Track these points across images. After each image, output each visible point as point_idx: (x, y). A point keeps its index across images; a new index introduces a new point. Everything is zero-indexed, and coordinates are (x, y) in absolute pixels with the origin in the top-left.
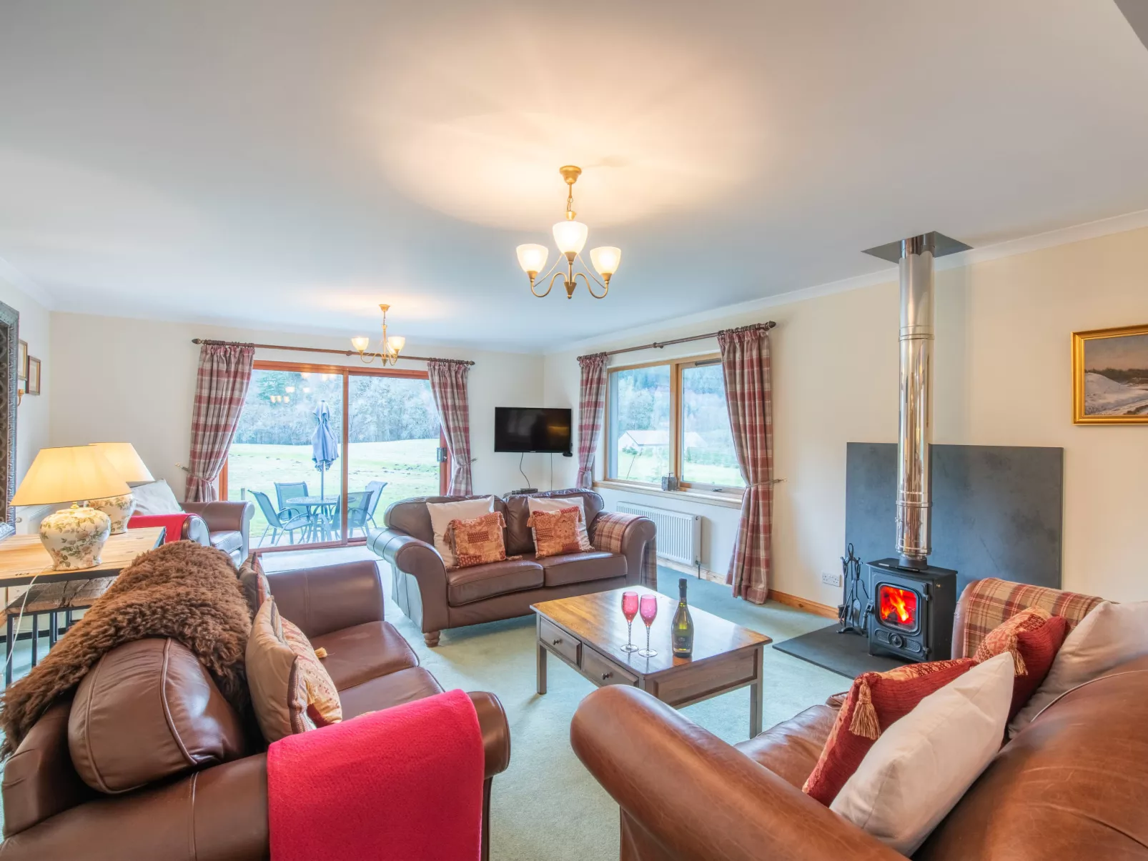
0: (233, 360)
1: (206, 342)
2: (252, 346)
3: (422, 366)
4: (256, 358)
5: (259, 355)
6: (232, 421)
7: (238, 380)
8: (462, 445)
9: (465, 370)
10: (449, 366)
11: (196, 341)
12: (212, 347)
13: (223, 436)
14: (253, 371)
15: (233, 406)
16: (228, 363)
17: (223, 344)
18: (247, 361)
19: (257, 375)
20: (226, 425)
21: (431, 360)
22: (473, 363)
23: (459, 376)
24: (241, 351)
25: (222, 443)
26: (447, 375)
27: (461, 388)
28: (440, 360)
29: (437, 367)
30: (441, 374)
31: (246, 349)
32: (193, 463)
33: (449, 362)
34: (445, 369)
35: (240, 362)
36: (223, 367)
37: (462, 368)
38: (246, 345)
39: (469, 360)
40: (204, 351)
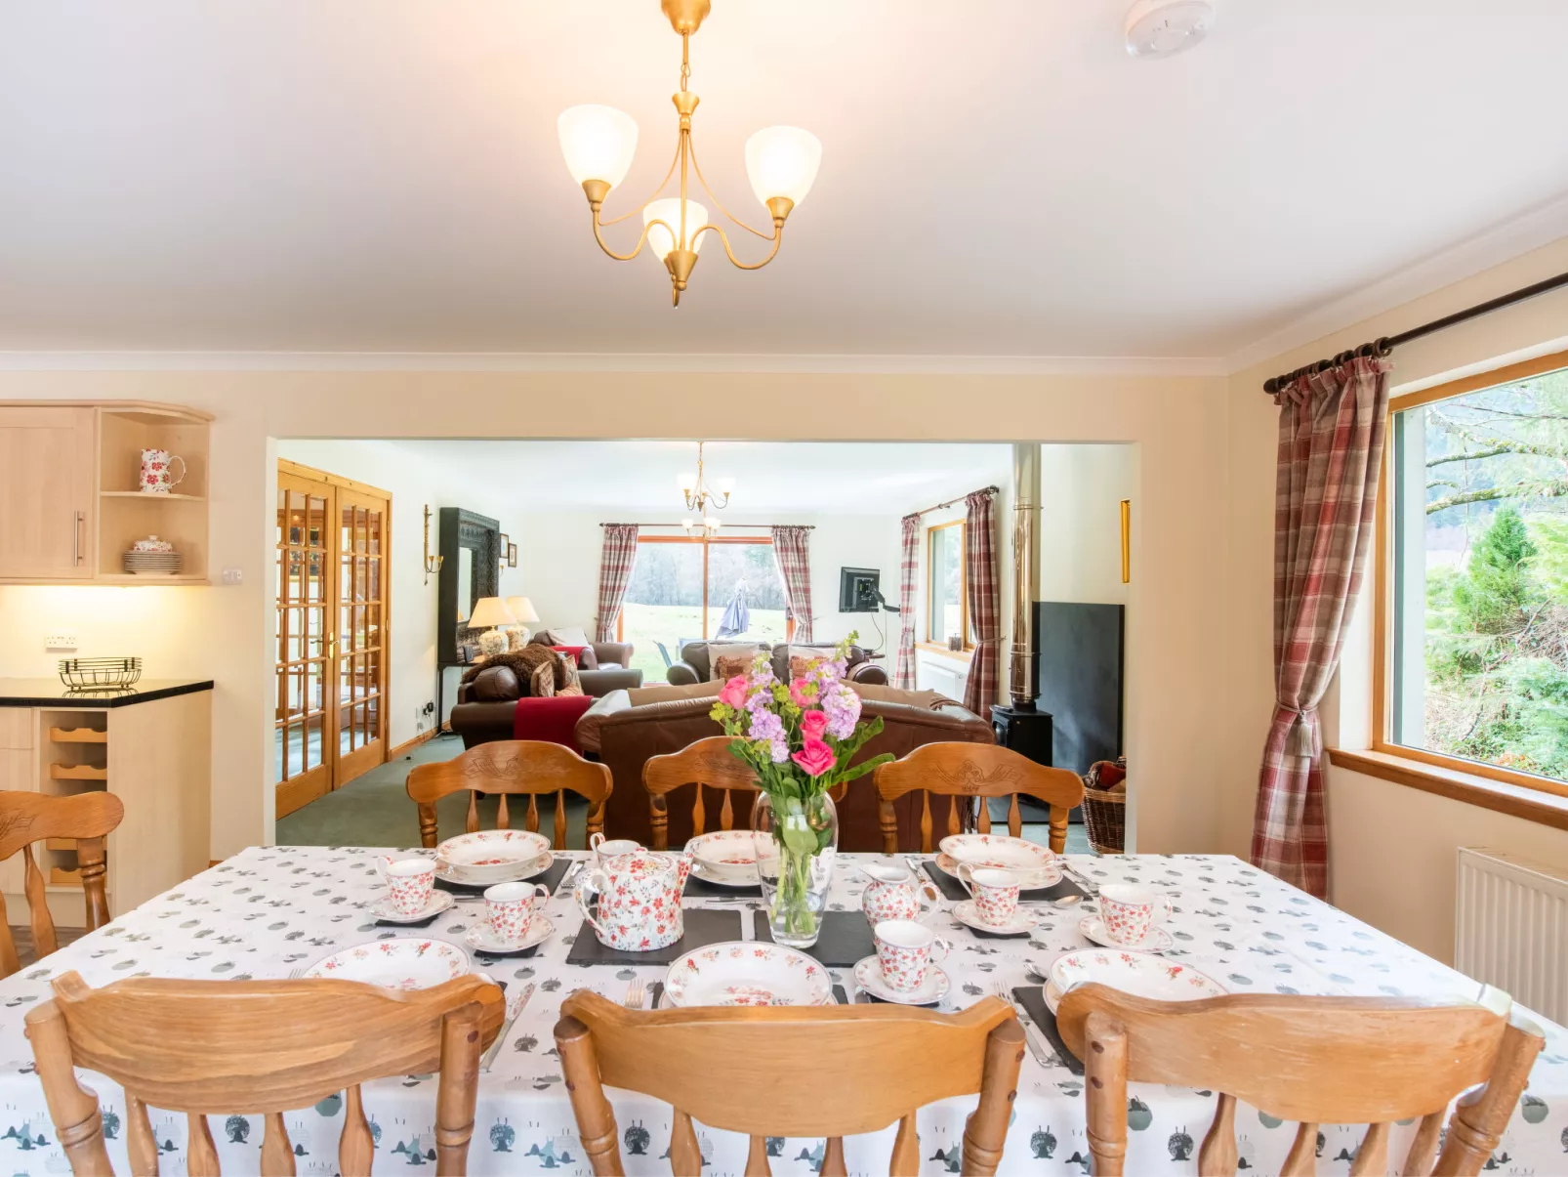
0: (625, 537)
1: (608, 525)
2: (637, 525)
3: (767, 533)
4: (639, 534)
5: (642, 532)
6: (623, 583)
7: (628, 552)
8: (803, 604)
9: (805, 535)
10: (791, 531)
11: (601, 525)
12: (612, 527)
13: (618, 594)
14: (638, 544)
15: (624, 572)
16: (621, 540)
17: (618, 525)
18: (633, 538)
19: (641, 547)
20: (619, 586)
21: (774, 527)
22: (813, 528)
23: (800, 540)
24: (630, 531)
25: (617, 599)
26: (788, 540)
27: (801, 552)
28: (782, 527)
29: (779, 534)
30: (782, 539)
31: (631, 529)
32: (600, 614)
33: (791, 528)
34: (786, 534)
35: (629, 538)
36: (618, 543)
37: (803, 533)
38: (632, 525)
39: (809, 525)
40: (607, 532)
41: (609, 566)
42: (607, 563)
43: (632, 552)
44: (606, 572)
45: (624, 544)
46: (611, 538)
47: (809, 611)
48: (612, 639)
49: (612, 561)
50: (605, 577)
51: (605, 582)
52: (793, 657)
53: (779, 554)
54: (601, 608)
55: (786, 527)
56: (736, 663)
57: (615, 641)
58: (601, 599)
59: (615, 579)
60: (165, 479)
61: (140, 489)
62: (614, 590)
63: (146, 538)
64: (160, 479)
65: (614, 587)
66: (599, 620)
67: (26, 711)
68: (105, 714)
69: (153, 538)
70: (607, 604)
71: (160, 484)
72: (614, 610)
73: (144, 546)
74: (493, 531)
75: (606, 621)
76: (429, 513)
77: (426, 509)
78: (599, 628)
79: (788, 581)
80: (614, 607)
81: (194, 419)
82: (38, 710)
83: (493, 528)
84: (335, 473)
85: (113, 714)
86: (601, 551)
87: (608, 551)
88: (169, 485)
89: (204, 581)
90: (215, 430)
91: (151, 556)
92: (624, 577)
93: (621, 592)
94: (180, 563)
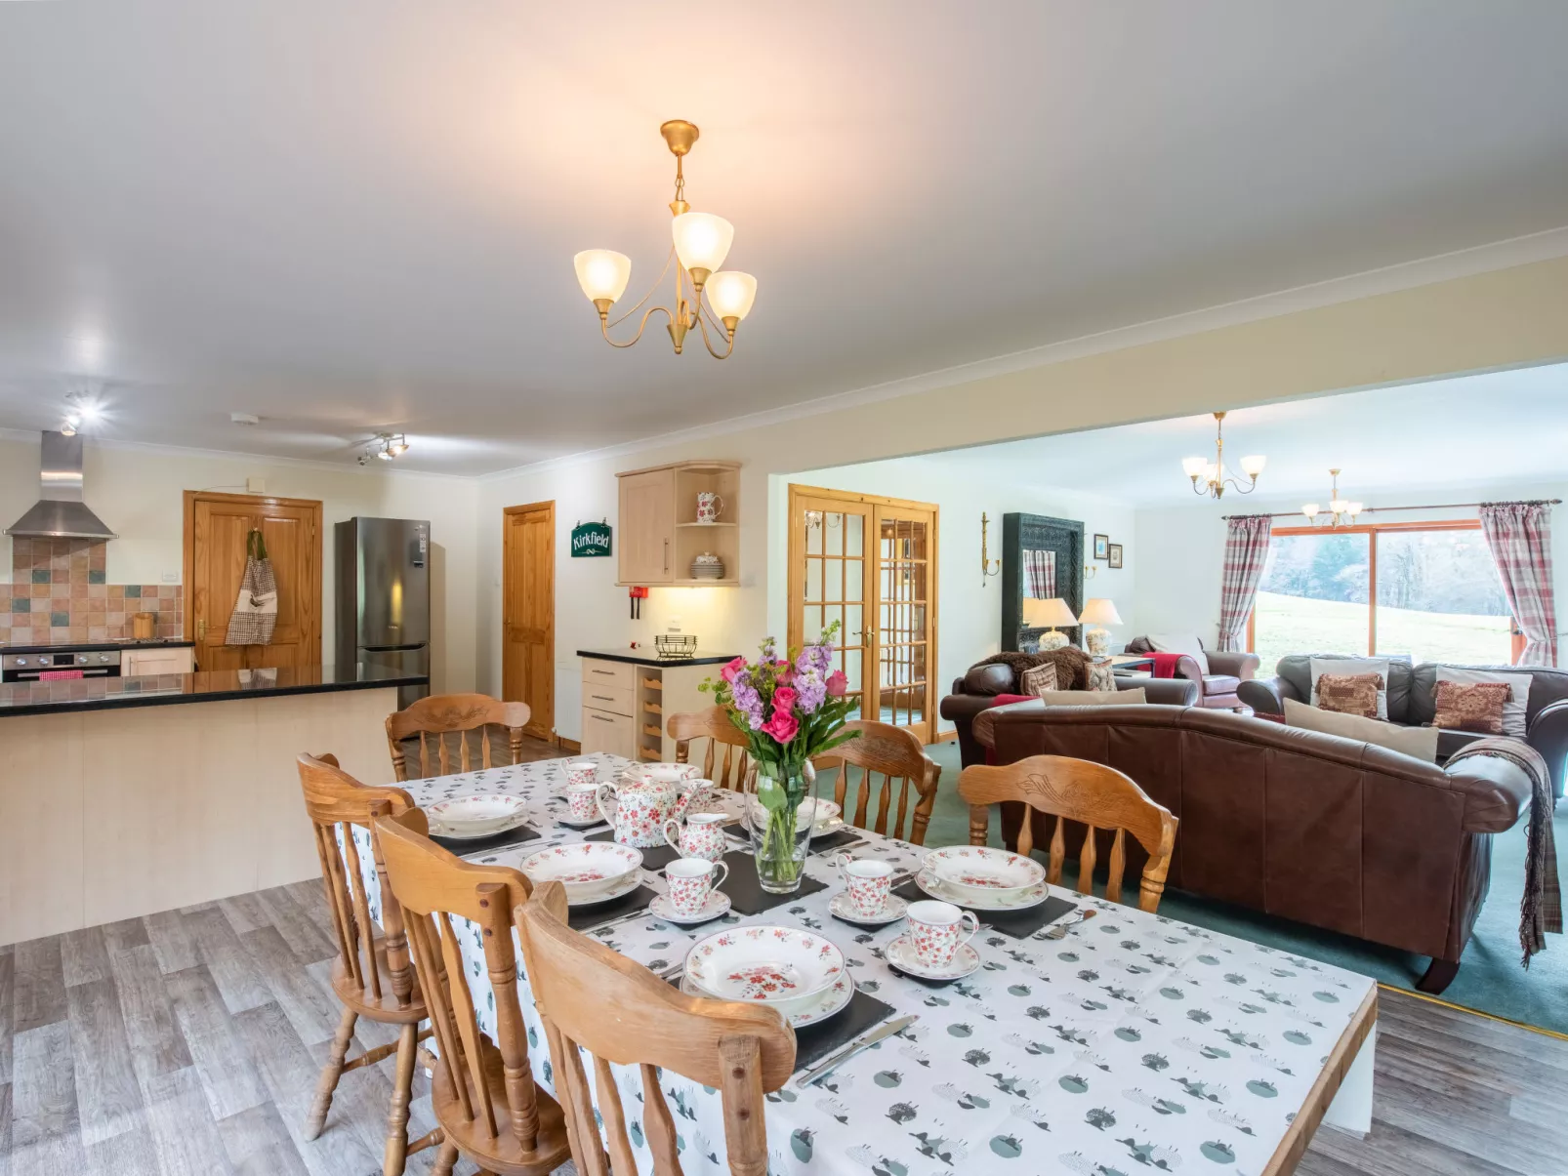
0: (1253, 532)
1: (1231, 518)
2: (1268, 516)
3: (1474, 514)
4: (1273, 526)
5: (1277, 523)
6: (1251, 584)
7: (1257, 548)
8: (1538, 612)
9: (1542, 514)
10: (1514, 509)
11: (1224, 518)
12: (1237, 520)
13: (1244, 597)
14: (1270, 538)
15: (1253, 571)
16: (1249, 534)
17: (1245, 517)
18: (1263, 530)
19: (1275, 540)
20: (1247, 588)
21: (1484, 505)
22: (1558, 502)
23: (1532, 521)
24: (1260, 523)
25: (1243, 602)
26: (1509, 522)
27: (1534, 538)
28: (1499, 505)
30: (1498, 521)
31: (1261, 520)
32: (1223, 620)
33: (1513, 507)
34: (1506, 514)
35: (1259, 531)
36: (1245, 538)
37: (1535, 511)
38: (1264, 516)
39: (1551, 499)
40: (1230, 526)
41: (1233, 565)
42: (1230, 560)
43: (1263, 548)
44: (1229, 572)
45: (1252, 539)
46: (1235, 533)
47: (1551, 622)
48: (1240, 647)
49: (1237, 560)
50: (1229, 577)
51: (1228, 583)
52: (1440, 682)
53: (1493, 541)
54: (1224, 613)
55: (1507, 504)
56: (1343, 684)
57: (1243, 650)
58: (1223, 602)
59: (1241, 580)
60: (710, 512)
61: (696, 520)
62: (1239, 592)
63: (702, 554)
64: (706, 512)
65: (1240, 589)
66: (1222, 626)
67: (630, 665)
68: (661, 671)
69: (707, 554)
70: (1230, 608)
71: (706, 516)
72: (1239, 615)
73: (701, 559)
74: (1076, 533)
75: (1230, 627)
76: (987, 519)
77: (984, 517)
78: (1221, 635)
79: (1509, 579)
80: (1240, 612)
81: (729, 468)
82: (636, 665)
83: (1077, 529)
84: (870, 493)
85: (666, 671)
86: (1224, 546)
87: (1232, 548)
88: (713, 516)
89: (736, 584)
90: (743, 474)
91: (704, 566)
92: (1252, 576)
93: (1248, 595)
94: (722, 571)
